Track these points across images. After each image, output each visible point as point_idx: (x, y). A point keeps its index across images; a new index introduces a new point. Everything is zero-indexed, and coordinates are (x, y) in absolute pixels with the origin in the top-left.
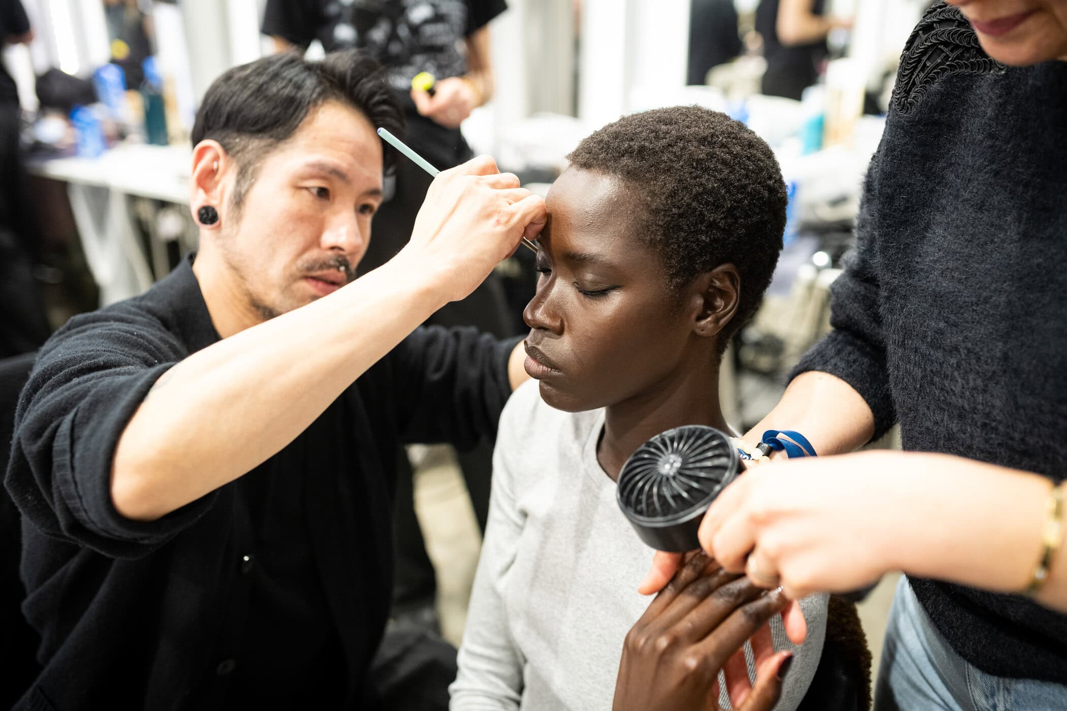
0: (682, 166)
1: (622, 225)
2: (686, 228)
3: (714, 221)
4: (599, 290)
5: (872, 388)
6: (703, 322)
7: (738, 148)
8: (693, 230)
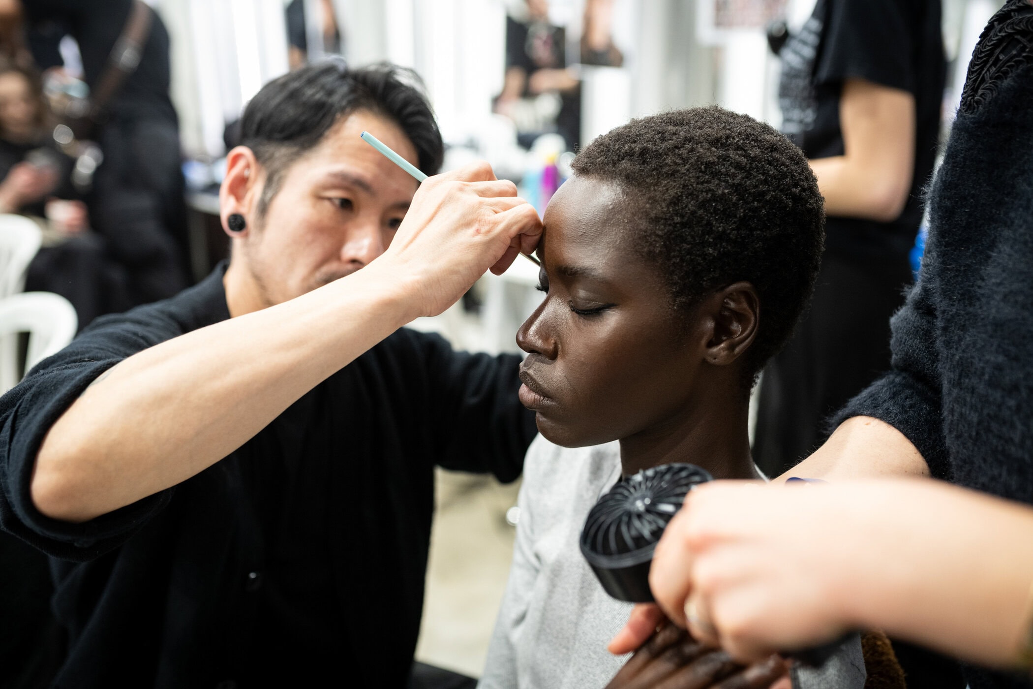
0: (688, 170)
1: (616, 235)
2: (689, 238)
3: (724, 231)
4: (591, 308)
5: (930, 439)
6: (715, 350)
7: (758, 151)
8: (698, 241)
